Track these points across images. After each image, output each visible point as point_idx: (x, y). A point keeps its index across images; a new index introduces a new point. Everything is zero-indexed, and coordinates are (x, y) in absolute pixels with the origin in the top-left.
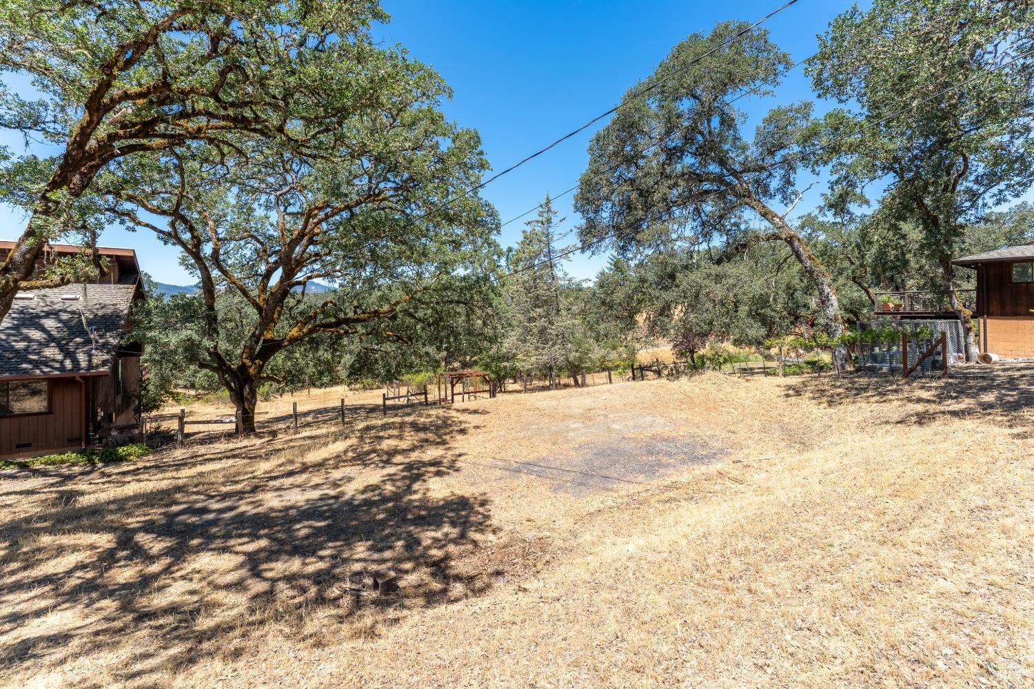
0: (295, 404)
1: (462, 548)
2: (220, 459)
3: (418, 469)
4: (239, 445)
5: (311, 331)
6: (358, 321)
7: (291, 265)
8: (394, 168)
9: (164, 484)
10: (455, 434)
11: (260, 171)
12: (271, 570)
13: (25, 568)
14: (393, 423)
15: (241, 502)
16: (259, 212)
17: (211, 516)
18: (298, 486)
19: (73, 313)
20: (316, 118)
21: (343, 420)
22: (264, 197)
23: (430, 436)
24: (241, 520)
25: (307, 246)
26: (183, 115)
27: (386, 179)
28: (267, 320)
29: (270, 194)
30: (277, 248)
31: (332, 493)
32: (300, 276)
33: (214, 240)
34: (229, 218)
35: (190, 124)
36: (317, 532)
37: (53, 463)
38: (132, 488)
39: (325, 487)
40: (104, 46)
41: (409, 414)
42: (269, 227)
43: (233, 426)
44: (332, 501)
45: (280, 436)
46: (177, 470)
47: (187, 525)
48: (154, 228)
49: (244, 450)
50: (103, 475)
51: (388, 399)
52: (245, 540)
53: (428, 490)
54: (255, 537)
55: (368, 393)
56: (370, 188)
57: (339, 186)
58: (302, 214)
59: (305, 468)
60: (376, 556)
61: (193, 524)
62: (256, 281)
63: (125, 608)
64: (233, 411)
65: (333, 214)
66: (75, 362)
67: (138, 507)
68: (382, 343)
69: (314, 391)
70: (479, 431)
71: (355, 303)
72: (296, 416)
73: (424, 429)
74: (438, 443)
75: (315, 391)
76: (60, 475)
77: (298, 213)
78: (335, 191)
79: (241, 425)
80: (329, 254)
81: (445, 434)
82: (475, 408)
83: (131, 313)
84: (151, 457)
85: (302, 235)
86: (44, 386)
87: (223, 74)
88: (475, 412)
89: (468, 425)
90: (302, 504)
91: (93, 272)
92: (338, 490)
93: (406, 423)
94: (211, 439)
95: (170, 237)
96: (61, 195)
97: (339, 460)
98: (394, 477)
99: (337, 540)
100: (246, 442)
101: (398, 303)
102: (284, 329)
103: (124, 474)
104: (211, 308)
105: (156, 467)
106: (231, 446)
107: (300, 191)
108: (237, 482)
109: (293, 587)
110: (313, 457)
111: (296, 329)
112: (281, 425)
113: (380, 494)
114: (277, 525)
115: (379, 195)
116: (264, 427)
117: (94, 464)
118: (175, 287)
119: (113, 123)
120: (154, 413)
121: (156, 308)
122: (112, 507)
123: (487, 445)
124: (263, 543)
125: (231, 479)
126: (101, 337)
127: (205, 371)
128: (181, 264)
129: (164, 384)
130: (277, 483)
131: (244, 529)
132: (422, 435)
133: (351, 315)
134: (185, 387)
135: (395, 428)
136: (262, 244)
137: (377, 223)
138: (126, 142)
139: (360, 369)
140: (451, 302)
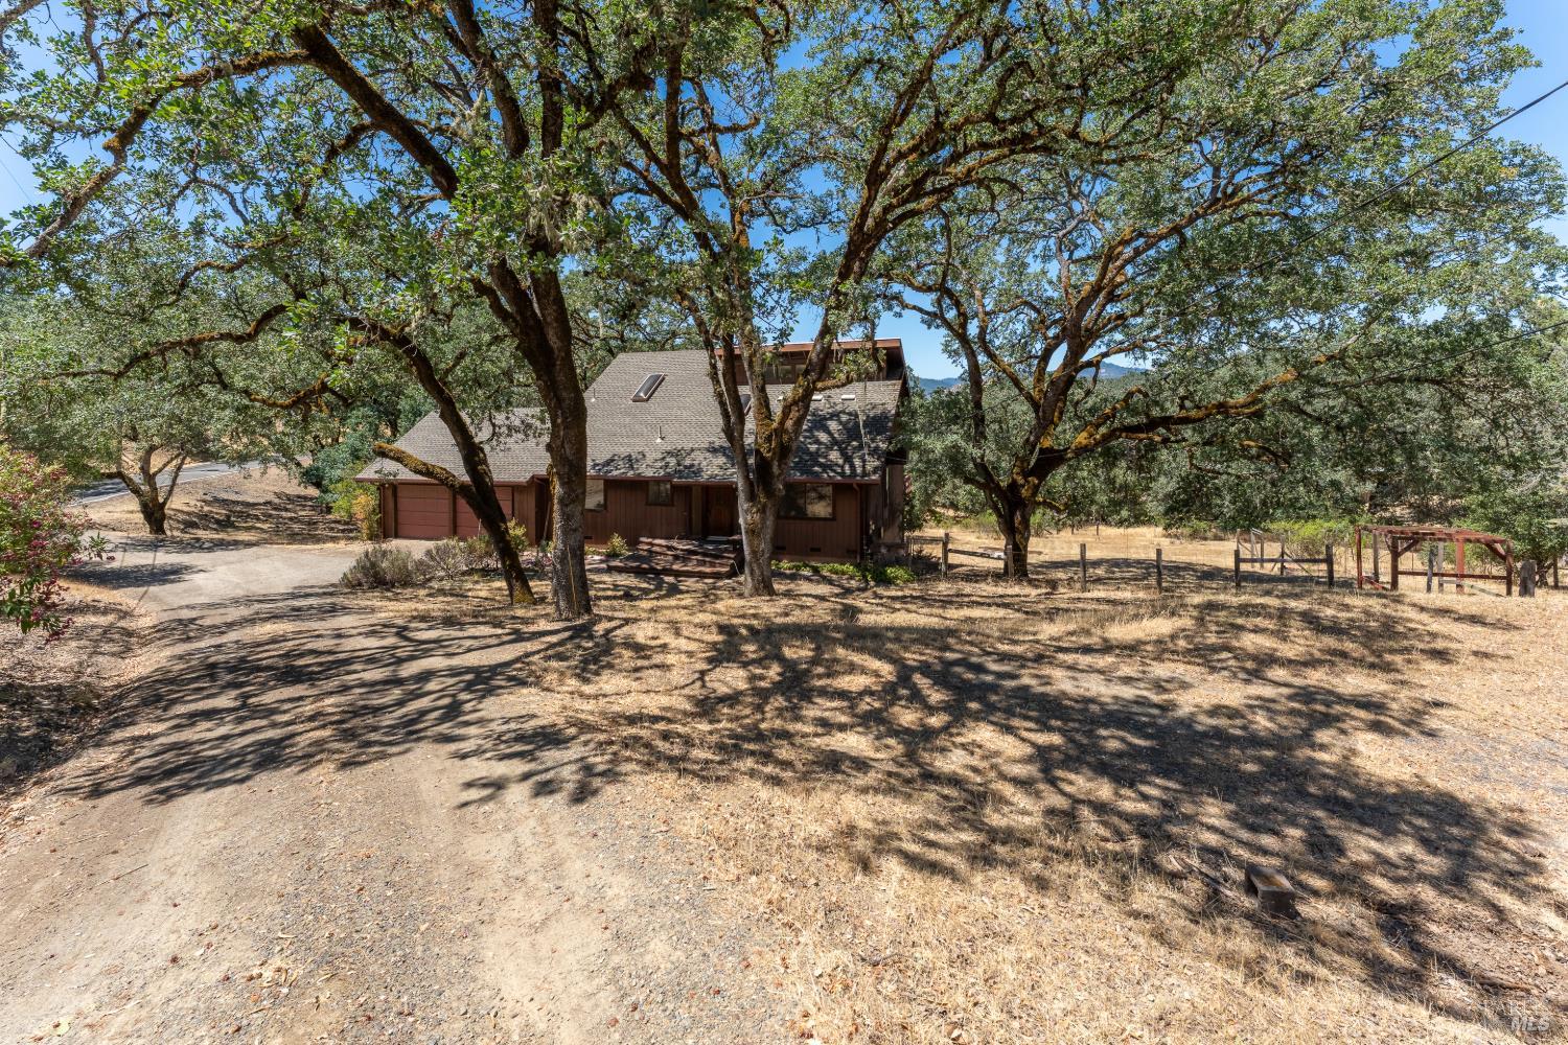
0: (1083, 547)
1: (1460, 906)
2: (989, 605)
3: (1328, 705)
4: (1010, 591)
5: (1106, 438)
6: (1185, 421)
7: (1079, 338)
8: (1268, 138)
9: (934, 622)
10: (1415, 656)
11: (1036, 208)
12: (1071, 783)
13: (828, 676)
14: (1263, 606)
15: (1023, 671)
16: (1035, 267)
17: (989, 678)
18: (1100, 672)
19: (850, 414)
20: (1133, 94)
21: (1159, 583)
22: (1041, 244)
23: (1349, 646)
24: (1024, 695)
25: (1104, 306)
26: (955, 158)
27: (1251, 163)
28: (1044, 423)
29: (1049, 237)
30: (1058, 316)
31: (1155, 698)
32: (1091, 354)
33: (981, 315)
34: (996, 283)
35: (959, 168)
36: (1135, 753)
37: (836, 573)
38: (901, 618)
39: (1142, 685)
40: (882, 104)
41: (1296, 596)
42: (1047, 286)
43: (1001, 565)
44: (1155, 711)
45: (1062, 590)
46: (944, 607)
47: (964, 681)
48: (920, 310)
49: (1017, 599)
50: (876, 596)
51: (1245, 561)
52: (1031, 725)
53: (1354, 752)
54: (1045, 728)
55: (1197, 545)
56: (1215, 189)
57: (1157, 198)
58: (1096, 258)
59: (1107, 648)
60: (1245, 835)
61: (968, 681)
62: (1030, 366)
63: (911, 756)
64: (1002, 543)
65: (1149, 247)
66: (852, 467)
67: (914, 641)
68: (1230, 459)
69: (1105, 530)
70: (1488, 664)
71: (1181, 391)
72: (1084, 563)
73: (1335, 629)
74: (1372, 666)
75: (1107, 531)
76: (842, 587)
77: (1089, 257)
78: (1152, 209)
79: (1011, 564)
80: (1141, 313)
81: (1392, 651)
82: (1474, 610)
83: (898, 414)
84: (916, 585)
85: (1096, 290)
86: (828, 491)
87: (1002, 83)
88: (1474, 619)
89: (1454, 646)
90: (1108, 700)
91: (871, 366)
92: (1165, 697)
93: (1292, 611)
94: (975, 576)
95: (933, 318)
96: (848, 286)
97: (1163, 649)
98: (1272, 705)
99: (1170, 779)
100: (1016, 590)
101: (1266, 388)
102: (1067, 434)
103: (893, 598)
104: (978, 405)
105: (922, 598)
106: (1000, 591)
107: (1094, 222)
108: (1015, 642)
109: (1105, 824)
110: (1119, 632)
111: (1084, 434)
112: (1060, 575)
113: (1244, 728)
114: (1074, 720)
115: (1234, 194)
116: (1038, 573)
117: (867, 581)
118: (933, 381)
119: (888, 193)
120: (917, 533)
121: (922, 406)
122: (890, 634)
123: (1521, 702)
124: (1056, 739)
125: (1008, 636)
126: (873, 440)
127: (968, 487)
128: (945, 351)
129: (928, 500)
130: (1069, 658)
131: (1029, 709)
132: (1330, 641)
133: (1173, 410)
134: (944, 506)
135: (1270, 616)
136: (1038, 311)
137: (1229, 246)
138: (899, 211)
139: (1186, 503)
140: (1399, 380)
